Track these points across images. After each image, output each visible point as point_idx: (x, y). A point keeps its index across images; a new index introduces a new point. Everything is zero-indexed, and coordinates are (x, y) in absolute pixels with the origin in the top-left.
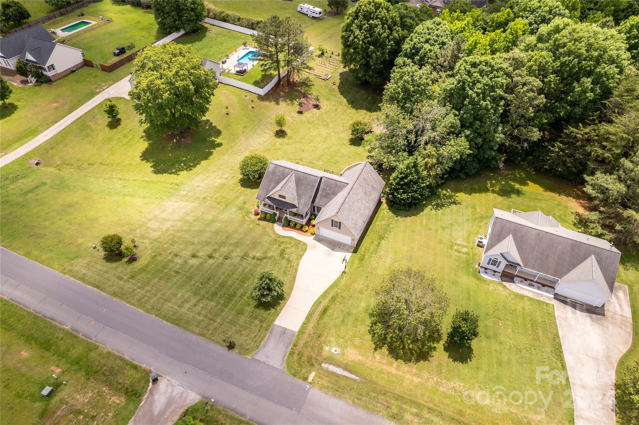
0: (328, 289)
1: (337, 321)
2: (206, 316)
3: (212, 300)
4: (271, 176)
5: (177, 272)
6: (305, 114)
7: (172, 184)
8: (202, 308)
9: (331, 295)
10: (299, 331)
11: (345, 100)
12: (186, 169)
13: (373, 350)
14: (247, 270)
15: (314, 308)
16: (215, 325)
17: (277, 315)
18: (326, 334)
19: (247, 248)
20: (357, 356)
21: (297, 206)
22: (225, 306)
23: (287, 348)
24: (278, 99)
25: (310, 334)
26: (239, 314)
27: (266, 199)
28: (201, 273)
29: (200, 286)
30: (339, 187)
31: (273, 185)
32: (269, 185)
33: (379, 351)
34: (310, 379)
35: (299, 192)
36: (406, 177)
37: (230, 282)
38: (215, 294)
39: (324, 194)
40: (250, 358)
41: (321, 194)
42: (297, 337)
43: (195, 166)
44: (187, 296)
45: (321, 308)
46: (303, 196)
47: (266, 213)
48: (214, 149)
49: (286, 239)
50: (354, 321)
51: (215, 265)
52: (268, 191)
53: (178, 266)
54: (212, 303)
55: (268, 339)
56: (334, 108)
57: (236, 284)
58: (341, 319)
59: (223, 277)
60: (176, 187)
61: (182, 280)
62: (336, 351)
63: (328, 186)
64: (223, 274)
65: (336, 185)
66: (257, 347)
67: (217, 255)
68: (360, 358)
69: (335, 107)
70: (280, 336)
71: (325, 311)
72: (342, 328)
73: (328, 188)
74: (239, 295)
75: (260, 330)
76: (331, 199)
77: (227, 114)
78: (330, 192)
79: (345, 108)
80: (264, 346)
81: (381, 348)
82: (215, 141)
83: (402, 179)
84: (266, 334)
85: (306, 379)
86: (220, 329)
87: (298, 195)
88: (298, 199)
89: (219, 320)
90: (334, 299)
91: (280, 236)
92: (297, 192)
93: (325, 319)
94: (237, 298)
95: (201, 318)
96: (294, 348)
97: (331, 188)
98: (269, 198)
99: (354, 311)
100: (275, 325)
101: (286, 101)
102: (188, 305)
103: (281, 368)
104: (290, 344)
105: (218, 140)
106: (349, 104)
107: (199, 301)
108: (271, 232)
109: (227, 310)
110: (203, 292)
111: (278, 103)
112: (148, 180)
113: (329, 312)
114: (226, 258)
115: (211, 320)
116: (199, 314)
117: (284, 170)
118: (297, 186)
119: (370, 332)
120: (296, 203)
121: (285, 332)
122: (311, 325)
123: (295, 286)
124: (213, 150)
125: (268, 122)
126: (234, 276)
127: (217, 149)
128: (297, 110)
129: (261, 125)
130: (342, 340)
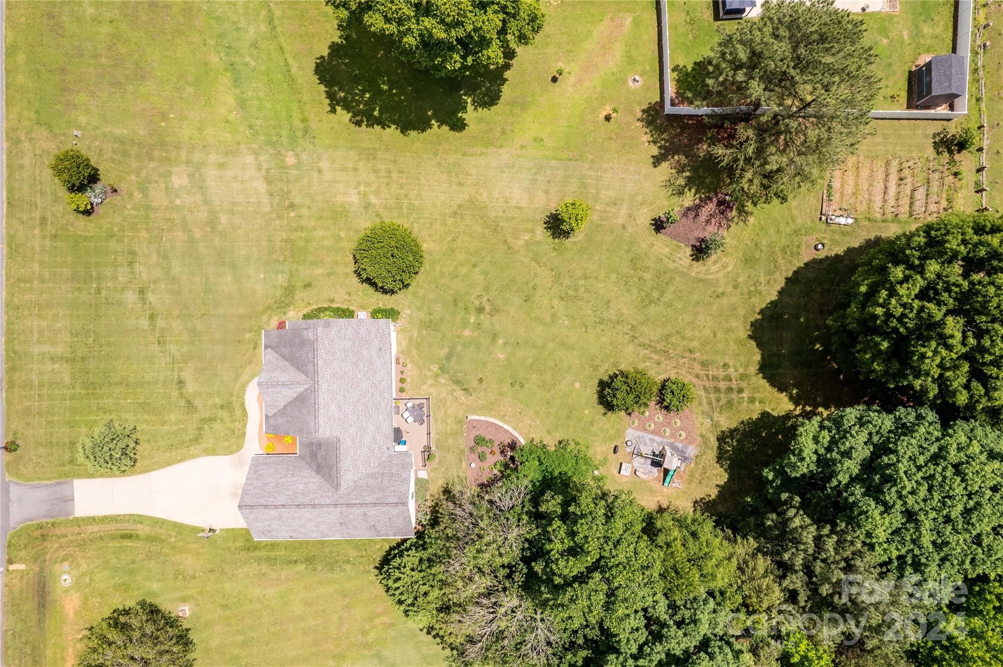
0: (169, 522)
1: (114, 560)
2: (41, 385)
3: (72, 374)
7: (304, 120)
8: (53, 370)
10: (76, 519)
15: (128, 518)
16: (36, 406)
17: (89, 477)
18: (89, 554)
20: (72, 610)
22: (71, 399)
23: (45, 516)
25: (79, 534)
26: (69, 424)
30: (331, 474)
31: (286, 351)
34: (12, 567)
35: (288, 409)
38: (85, 371)
40: (7, 479)
42: (67, 520)
43: (374, 122)
45: (130, 527)
48: (442, 122)
50: (124, 584)
51: (141, 333)
53: (110, 283)
54: (67, 379)
55: (46, 485)
56: (725, 289)
58: (119, 565)
59: (122, 361)
60: (299, 134)
62: (65, 580)
64: (129, 358)
65: (332, 467)
66: (29, 480)
67: (160, 323)
68: (71, 614)
69: (729, 289)
70: (58, 499)
71: (127, 536)
72: (106, 573)
75: (55, 467)
77: (555, 79)
78: (319, 461)
79: (741, 312)
80: (34, 487)
84: (54, 478)
85: (10, 562)
86: (32, 416)
87: (285, 408)
89: (45, 405)
92: (288, 404)
93: (112, 543)
96: (49, 526)
97: (325, 459)
99: (138, 578)
100: (72, 481)
102: (48, 348)
103: (12, 525)
104: (52, 517)
105: (470, 114)
106: (762, 312)
107: (62, 358)
109: (68, 403)
110: (81, 352)
111: (659, 160)
112: (294, 70)
113: (127, 543)
119: (114, 611)
122: (95, 528)
123: (152, 473)
124: (436, 125)
129: (567, 169)
130: (87, 580)
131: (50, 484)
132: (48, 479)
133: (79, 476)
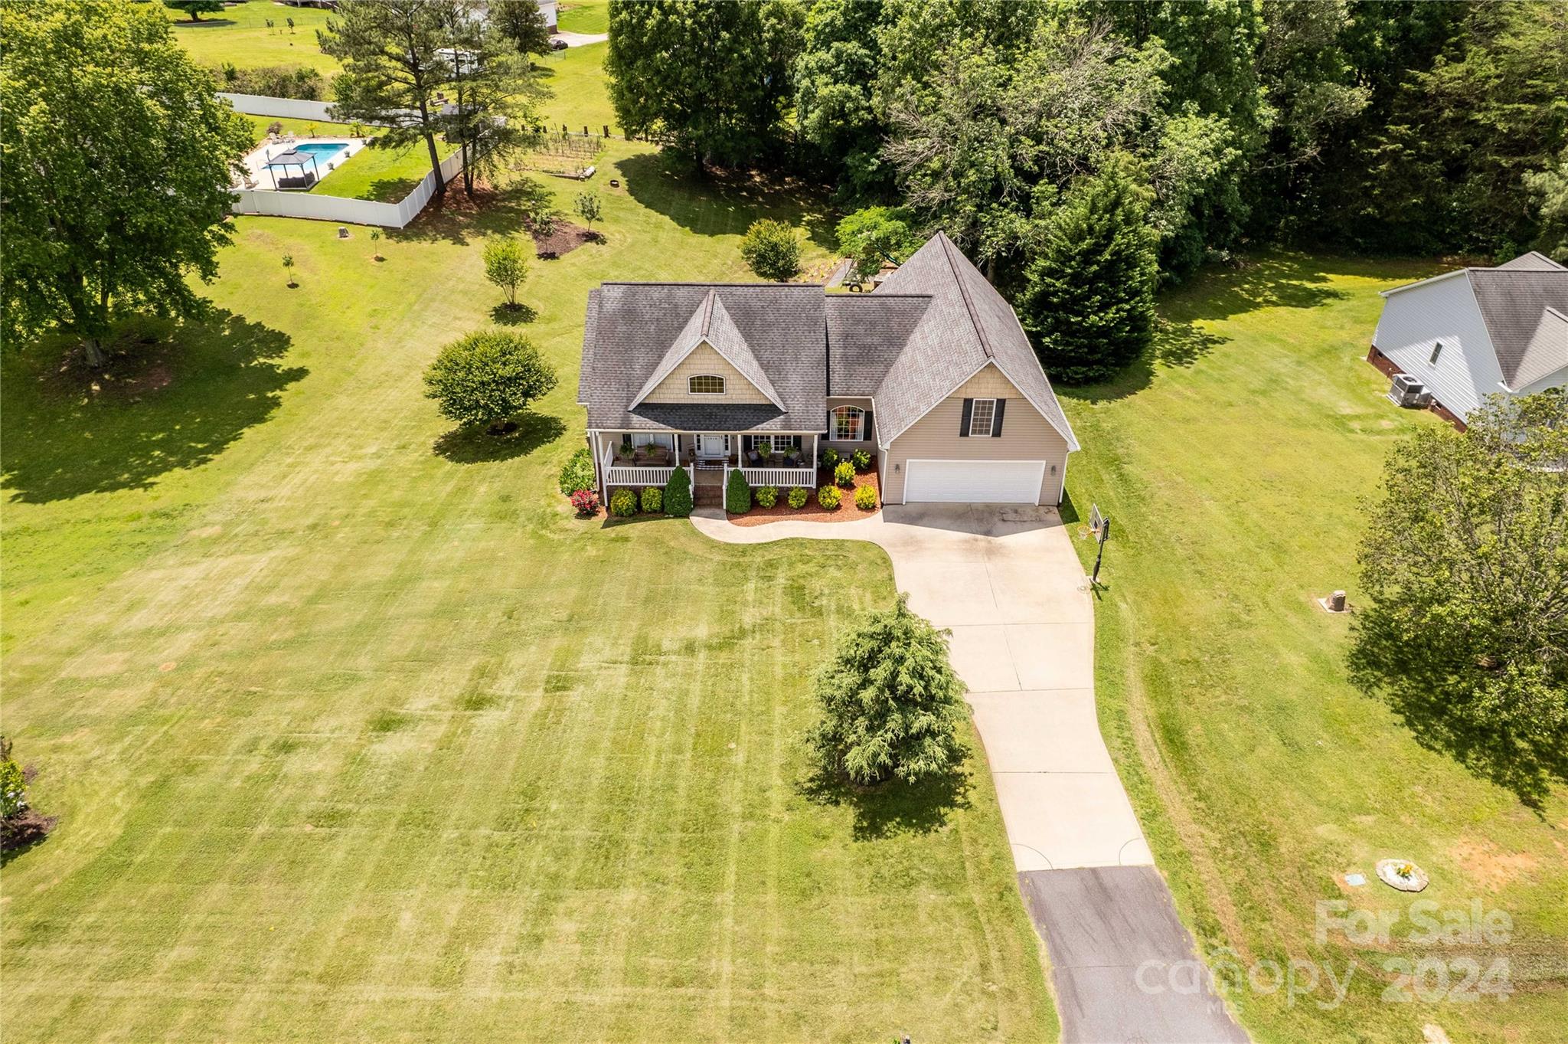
0: (1098, 657)
1: (1261, 751)
2: (636, 975)
3: (614, 883)
4: (622, 328)
5: (333, 818)
6: (566, 258)
8: (582, 938)
9: (1133, 676)
10: (1162, 857)
11: (667, 218)
12: (184, 464)
13: (1528, 813)
14: (694, 701)
15: (1118, 743)
16: (723, 997)
17: (999, 826)
18: (1277, 821)
19: (635, 624)
20: (1502, 860)
21: (781, 406)
22: (708, 886)
23: (1184, 958)
24: (458, 233)
25: (1215, 850)
26: (804, 894)
27: (636, 419)
28: (468, 781)
29: (503, 837)
30: (903, 314)
31: (641, 358)
32: (629, 363)
33: (1547, 802)
35: (766, 355)
36: (1098, 249)
37: (648, 769)
38: (607, 849)
39: (853, 351)
41: (844, 356)
42: (1174, 887)
43: (218, 447)
44: (455, 909)
45: (1144, 735)
46: (787, 367)
47: (637, 491)
48: (279, 387)
49: (777, 549)
50: (1327, 726)
51: (522, 726)
52: (631, 387)
53: (321, 790)
54: (627, 896)
55: (1057, 954)
56: (647, 237)
57: (685, 770)
58: (1273, 739)
59: (598, 763)
61: (379, 845)
62: (1402, 874)
63: (858, 322)
64: (592, 746)
65: (889, 311)
66: (1044, 1019)
67: (505, 685)
68: (1520, 862)
69: (648, 235)
70: (1102, 916)
71: (1173, 738)
72: (1315, 770)
73: (861, 330)
74: (737, 809)
75: (978, 929)
76: (889, 364)
77: (293, 286)
78: (876, 340)
79: (677, 236)
80: (1072, 994)
81: (1538, 786)
82: (272, 366)
83: (1088, 257)
84: (1024, 933)
86: (768, 1007)
87: (765, 366)
88: (773, 383)
89: (723, 965)
90: (1157, 682)
91: (745, 550)
92: (758, 358)
93: (1210, 766)
94: (736, 826)
95: (610, 995)
96: (1216, 942)
97: (873, 325)
98: (644, 409)
99: (1292, 692)
100: (1023, 875)
101: (484, 235)
102: (488, 959)
104: (1178, 930)
105: (286, 362)
106: (683, 226)
107: (543, 913)
108: (696, 548)
109: (726, 898)
110: (536, 859)
111: (459, 241)
112: (11, 527)
113: (1194, 734)
114: (558, 685)
115: (677, 983)
116: (588, 975)
117: (670, 294)
118: (747, 336)
119: (1429, 747)
120: (771, 395)
121: (1103, 889)
124: (278, 393)
125: (453, 292)
126: (652, 741)
127: (291, 386)
128: (536, 252)
129: (433, 300)
130: (1369, 820)
131: (1049, 938)
132: (1031, 950)
133: (1002, 857)
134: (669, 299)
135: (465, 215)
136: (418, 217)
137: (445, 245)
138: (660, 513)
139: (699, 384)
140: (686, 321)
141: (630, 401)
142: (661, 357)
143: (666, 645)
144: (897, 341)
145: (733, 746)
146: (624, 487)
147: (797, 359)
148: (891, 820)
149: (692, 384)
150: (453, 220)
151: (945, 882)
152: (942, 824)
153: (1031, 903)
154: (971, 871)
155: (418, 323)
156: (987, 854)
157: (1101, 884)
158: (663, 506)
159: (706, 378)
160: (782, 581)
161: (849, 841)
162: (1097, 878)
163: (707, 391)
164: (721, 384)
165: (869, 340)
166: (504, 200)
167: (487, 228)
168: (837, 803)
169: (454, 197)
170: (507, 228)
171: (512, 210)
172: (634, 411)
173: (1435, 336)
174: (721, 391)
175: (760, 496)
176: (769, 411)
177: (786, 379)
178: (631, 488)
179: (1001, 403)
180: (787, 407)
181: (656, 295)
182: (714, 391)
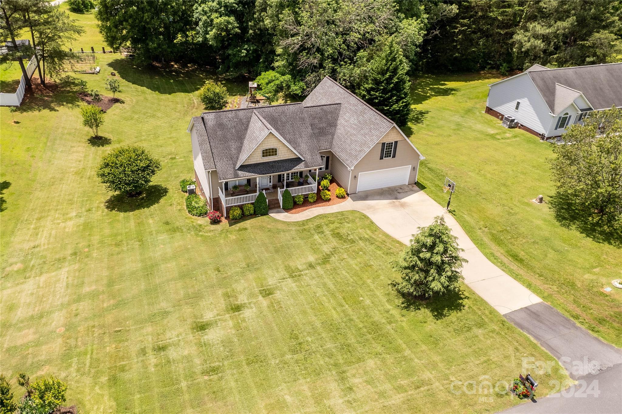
4: (219, 133)
6: (109, 112)
9: (487, 240)
10: (543, 298)
14: (331, 286)
15: (499, 264)
17: (483, 302)
19: (280, 262)
21: (302, 158)
23: (577, 328)
24: (49, 105)
25: (558, 291)
27: (240, 173)
30: (331, 112)
32: (228, 148)
36: (391, 78)
42: (555, 306)
45: (505, 260)
46: (299, 140)
47: (241, 207)
49: (316, 220)
51: (265, 313)
52: (234, 159)
53: (197, 361)
55: (537, 338)
56: (142, 98)
57: (350, 313)
58: (550, 250)
59: (313, 318)
62: (621, 283)
63: (315, 118)
65: (325, 111)
67: (242, 299)
71: (516, 258)
72: (570, 257)
73: (316, 121)
74: (383, 321)
76: (333, 135)
78: (325, 125)
80: (552, 349)
83: (388, 81)
84: (521, 334)
88: (295, 148)
90: (497, 240)
91: (303, 223)
93: (535, 264)
94: (389, 327)
96: (581, 320)
97: (321, 118)
98: (243, 168)
99: (546, 234)
100: (505, 316)
104: (568, 320)
109: (408, 353)
114: (267, 293)
117: (236, 114)
121: (534, 313)
126: (327, 305)
131: (530, 333)
132: (527, 339)
133: (493, 312)
134: (237, 116)
135: (47, 96)
136: (23, 99)
137: (46, 112)
138: (255, 215)
139: (266, 153)
140: (248, 126)
141: (235, 165)
142: (242, 143)
143: (300, 267)
144: (333, 124)
145: (362, 299)
146: (235, 206)
147: (301, 137)
148: (445, 310)
149: (263, 153)
150: (43, 100)
151: (481, 325)
152: (464, 306)
153: (515, 324)
154: (486, 320)
155: (54, 152)
156: (487, 312)
157: (532, 312)
158: (255, 211)
159: (269, 149)
160: (328, 232)
161: (435, 321)
162: (529, 310)
163: (270, 155)
164: (276, 151)
165: (321, 125)
166: (63, 87)
167: (62, 102)
168: (419, 309)
169: (37, 88)
170: (72, 101)
171: (69, 92)
172: (238, 169)
173: (516, 99)
174: (276, 154)
175: (297, 200)
176: (298, 161)
177: (299, 146)
178: (239, 206)
179: (396, 142)
180: (304, 158)
181: (230, 116)
182: (273, 155)
